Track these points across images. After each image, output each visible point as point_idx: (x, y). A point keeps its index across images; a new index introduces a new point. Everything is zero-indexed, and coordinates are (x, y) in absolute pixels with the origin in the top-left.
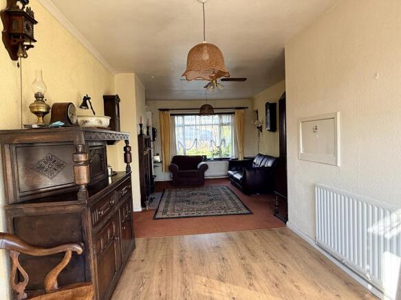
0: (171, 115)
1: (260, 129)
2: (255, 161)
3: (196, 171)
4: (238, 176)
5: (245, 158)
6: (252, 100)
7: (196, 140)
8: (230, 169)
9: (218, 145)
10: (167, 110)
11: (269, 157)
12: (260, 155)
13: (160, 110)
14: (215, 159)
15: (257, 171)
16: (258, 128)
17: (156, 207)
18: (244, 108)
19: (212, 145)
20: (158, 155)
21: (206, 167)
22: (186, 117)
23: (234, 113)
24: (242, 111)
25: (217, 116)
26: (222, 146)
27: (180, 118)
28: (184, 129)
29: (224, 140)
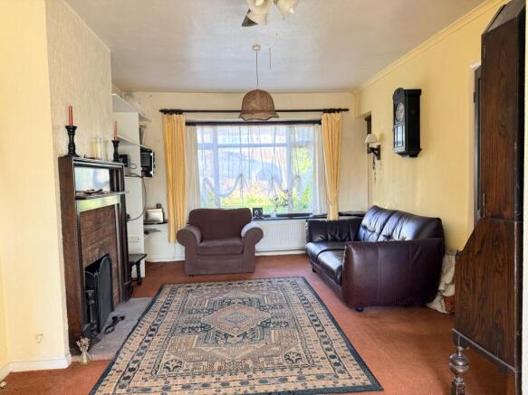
0: (188, 124)
1: (376, 152)
2: (365, 222)
3: (237, 241)
4: (332, 261)
5: (340, 214)
6: (356, 91)
7: (241, 175)
8: (310, 240)
9: (285, 186)
10: (180, 112)
11: (403, 216)
12: (377, 210)
13: (165, 111)
14: (278, 216)
15: (381, 253)
16: (372, 150)
17: (111, 356)
18: (339, 110)
19: (272, 186)
20: (159, 206)
21: (258, 235)
22: (220, 128)
23: (319, 122)
24: (336, 116)
25: (283, 128)
26: (294, 190)
27: (208, 129)
28: (216, 154)
29: (299, 177)
